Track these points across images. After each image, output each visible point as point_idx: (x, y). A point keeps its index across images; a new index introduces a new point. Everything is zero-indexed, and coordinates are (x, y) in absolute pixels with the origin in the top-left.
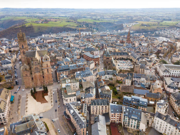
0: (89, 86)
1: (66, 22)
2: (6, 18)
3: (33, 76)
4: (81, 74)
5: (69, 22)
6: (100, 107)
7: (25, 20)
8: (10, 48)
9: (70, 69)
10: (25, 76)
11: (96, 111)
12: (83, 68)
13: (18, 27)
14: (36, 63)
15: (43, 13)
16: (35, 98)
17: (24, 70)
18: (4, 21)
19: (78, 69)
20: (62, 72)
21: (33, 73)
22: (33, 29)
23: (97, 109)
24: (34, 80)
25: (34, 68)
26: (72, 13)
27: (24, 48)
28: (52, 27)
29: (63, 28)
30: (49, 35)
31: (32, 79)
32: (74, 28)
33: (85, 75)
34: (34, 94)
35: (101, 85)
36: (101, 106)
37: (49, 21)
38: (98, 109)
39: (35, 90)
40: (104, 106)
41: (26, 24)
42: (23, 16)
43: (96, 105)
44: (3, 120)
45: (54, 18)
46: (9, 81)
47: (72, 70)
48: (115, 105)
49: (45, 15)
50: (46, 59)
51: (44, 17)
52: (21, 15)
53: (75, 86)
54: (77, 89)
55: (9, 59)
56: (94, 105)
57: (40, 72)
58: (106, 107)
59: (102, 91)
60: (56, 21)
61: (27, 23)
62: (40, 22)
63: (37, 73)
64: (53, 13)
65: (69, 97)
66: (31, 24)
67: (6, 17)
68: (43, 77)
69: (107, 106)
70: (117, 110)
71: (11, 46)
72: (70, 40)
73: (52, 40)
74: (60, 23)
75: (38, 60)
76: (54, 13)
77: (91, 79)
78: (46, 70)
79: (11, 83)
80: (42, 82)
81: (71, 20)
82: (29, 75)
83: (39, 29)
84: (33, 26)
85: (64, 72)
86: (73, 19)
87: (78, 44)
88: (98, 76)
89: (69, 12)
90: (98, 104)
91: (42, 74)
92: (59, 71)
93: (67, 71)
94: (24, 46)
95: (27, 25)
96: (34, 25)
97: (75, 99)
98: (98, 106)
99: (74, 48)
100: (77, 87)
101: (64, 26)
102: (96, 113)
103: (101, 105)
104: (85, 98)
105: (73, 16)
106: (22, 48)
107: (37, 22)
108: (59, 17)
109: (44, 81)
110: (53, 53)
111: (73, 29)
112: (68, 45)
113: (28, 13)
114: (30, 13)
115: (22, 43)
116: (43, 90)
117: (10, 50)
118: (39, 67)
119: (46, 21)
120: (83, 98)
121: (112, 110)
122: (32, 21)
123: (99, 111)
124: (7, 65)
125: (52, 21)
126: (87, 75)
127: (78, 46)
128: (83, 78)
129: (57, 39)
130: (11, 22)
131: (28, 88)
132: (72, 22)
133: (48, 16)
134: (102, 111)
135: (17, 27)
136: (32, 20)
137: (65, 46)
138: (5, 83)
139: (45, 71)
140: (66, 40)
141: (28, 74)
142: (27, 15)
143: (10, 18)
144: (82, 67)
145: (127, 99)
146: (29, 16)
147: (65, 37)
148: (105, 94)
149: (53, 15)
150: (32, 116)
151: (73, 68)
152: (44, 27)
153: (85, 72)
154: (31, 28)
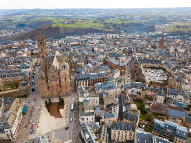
0: (111, 102)
1: (93, 22)
2: (35, 19)
3: (49, 84)
4: (103, 86)
5: (95, 22)
6: (122, 132)
7: (52, 20)
8: (32, 51)
9: (91, 78)
10: (41, 84)
11: (118, 136)
12: (106, 78)
13: (45, 28)
14: (52, 70)
15: (70, 14)
16: (49, 111)
17: (40, 77)
18: (34, 21)
19: (99, 79)
20: (82, 82)
21: (49, 81)
22: (59, 30)
23: (119, 134)
24: (50, 89)
25: (50, 76)
26: (100, 13)
27: (44, 52)
28: (79, 28)
29: (89, 29)
30: (73, 37)
31: (48, 88)
32: (100, 29)
33: (107, 88)
34: (49, 106)
35: (127, 102)
36: (124, 132)
37: (75, 22)
38: (121, 135)
39: (50, 101)
40: (129, 132)
41: (52, 25)
42: (51, 17)
43: (118, 130)
44: (10, 137)
45: (81, 19)
46: (25, 88)
47: (93, 80)
48: (142, 134)
49: (73, 15)
50: (64, 67)
51: (71, 18)
52: (49, 15)
53: (94, 101)
54: (96, 104)
55: (28, 63)
56: (116, 129)
57: (56, 80)
58: (131, 133)
59: (127, 111)
60: (82, 22)
61: (54, 24)
62: (67, 23)
63: (53, 82)
64: (80, 14)
65: (85, 116)
66: (58, 25)
67: (36, 17)
68: (60, 86)
69: (133, 133)
70: (146, 141)
71: (33, 48)
72: (94, 43)
73: (76, 43)
74: (87, 24)
75: (55, 67)
76: (82, 13)
77: (115, 92)
78: (64, 78)
79: (26, 90)
80: (59, 91)
81: (98, 21)
82: (44, 84)
83: (65, 30)
84: (59, 27)
85: (84, 81)
86: (101, 20)
87: (102, 48)
88: (123, 90)
89: (96, 13)
90: (121, 129)
91: (59, 83)
92: (79, 80)
93: (87, 81)
94: (44, 50)
95: (54, 26)
96: (61, 25)
97: (93, 118)
98: (121, 131)
99: (98, 53)
100: (96, 102)
101: (90, 27)
102: (118, 139)
103: (125, 130)
104: (105, 118)
105: (101, 17)
106: (41, 52)
107: (63, 23)
108: (86, 17)
109: (61, 91)
110: (75, 58)
111: (100, 31)
112: (91, 49)
113: (56, 13)
114: (58, 14)
115: (42, 47)
116: (59, 101)
117: (32, 52)
118: (56, 75)
119: (73, 22)
120: (103, 118)
121: (138, 140)
122: (58, 22)
123: (122, 137)
124: (26, 69)
125: (79, 22)
126: (109, 87)
127: (102, 50)
128: (105, 91)
129: (81, 41)
130: (40, 23)
131: (43, 97)
132: (99, 22)
133: (75, 17)
134: (126, 137)
135: (43, 28)
136: (59, 20)
137: (89, 50)
138: (20, 91)
139: (63, 80)
140: (90, 43)
141: (44, 82)
142: (55, 15)
143: (39, 19)
144: (104, 76)
145: (159, 125)
146: (57, 17)
147: (89, 40)
148: (131, 115)
149: (81, 15)
150: (39, 138)
151: (94, 78)
152: (70, 28)
153: (107, 84)
154: (57, 28)
